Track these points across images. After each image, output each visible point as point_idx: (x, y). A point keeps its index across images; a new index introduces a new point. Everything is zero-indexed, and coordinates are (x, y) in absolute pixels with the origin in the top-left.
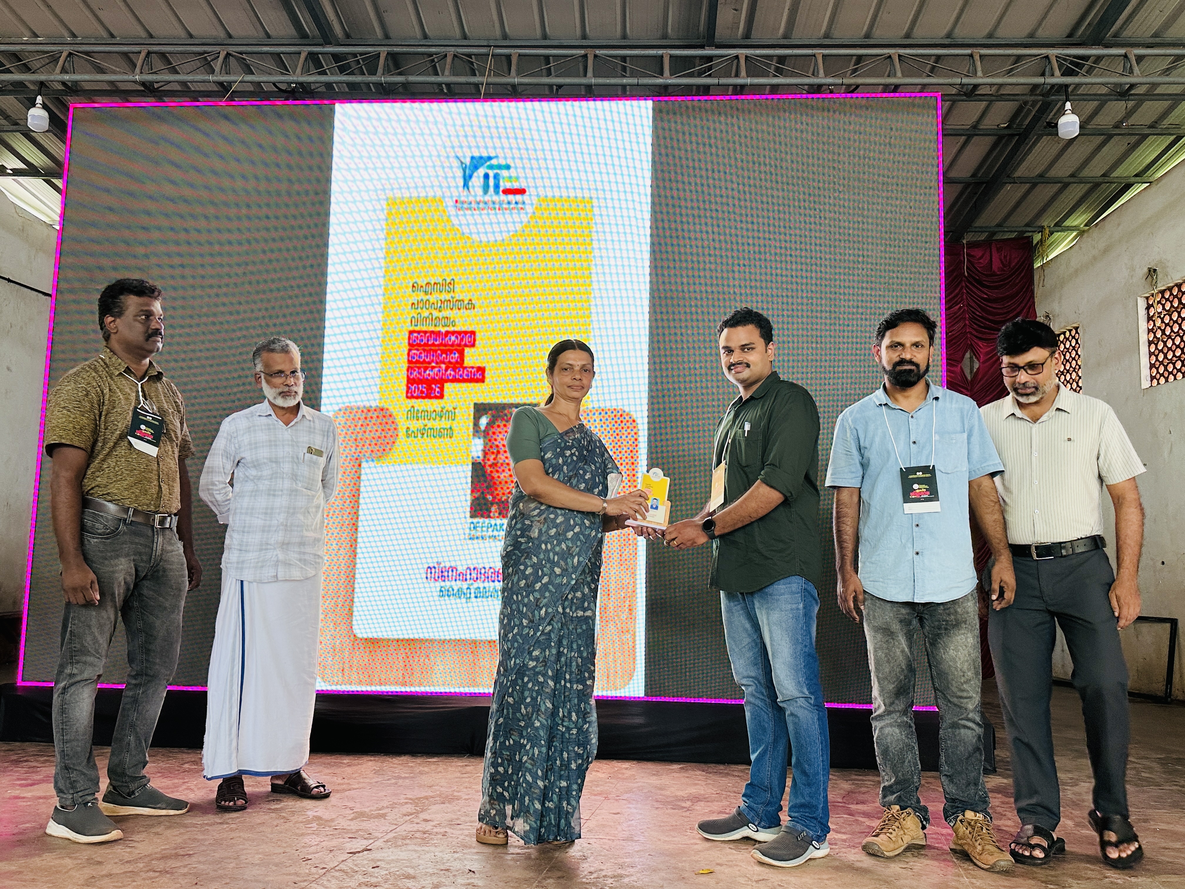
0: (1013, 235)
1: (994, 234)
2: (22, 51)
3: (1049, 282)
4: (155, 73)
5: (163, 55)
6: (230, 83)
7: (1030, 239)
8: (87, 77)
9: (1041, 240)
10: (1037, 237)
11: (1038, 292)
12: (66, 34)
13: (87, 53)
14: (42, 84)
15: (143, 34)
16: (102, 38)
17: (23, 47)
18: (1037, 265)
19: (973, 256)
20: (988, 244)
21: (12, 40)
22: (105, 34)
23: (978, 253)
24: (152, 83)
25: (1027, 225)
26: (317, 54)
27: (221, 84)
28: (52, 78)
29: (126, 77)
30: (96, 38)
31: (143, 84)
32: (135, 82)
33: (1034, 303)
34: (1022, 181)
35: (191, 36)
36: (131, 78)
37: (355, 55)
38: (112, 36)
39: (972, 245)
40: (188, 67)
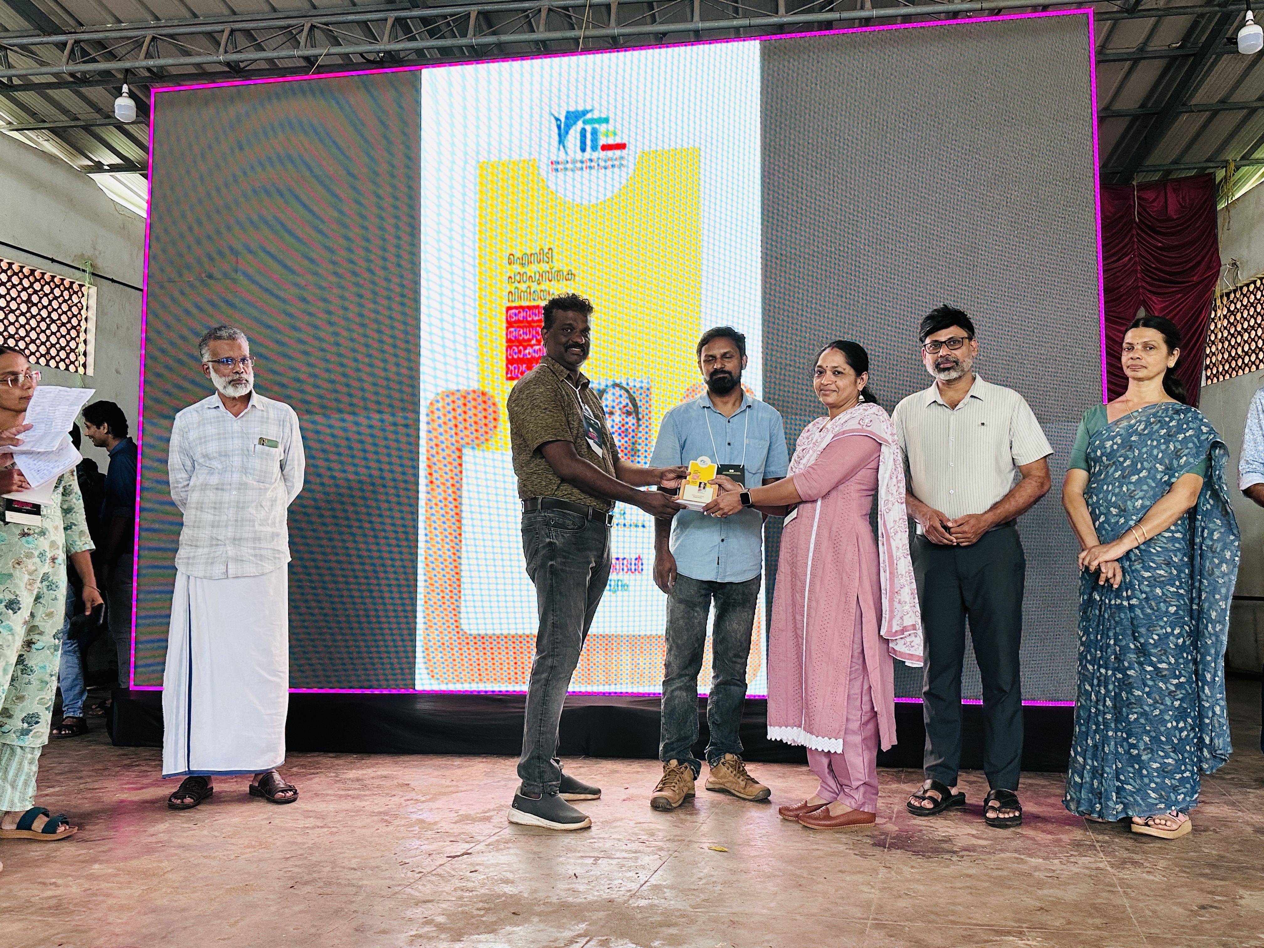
0: (1193, 173)
1: (1168, 172)
2: (107, 38)
3: (1235, 226)
4: (239, 52)
5: (247, 32)
6: (316, 57)
7: (1212, 177)
8: (171, 61)
9: (1225, 177)
10: (1220, 174)
11: (1223, 236)
12: (149, 17)
13: (172, 36)
14: (127, 71)
15: (226, 11)
16: (186, 19)
17: (108, 34)
18: (1221, 206)
19: (1144, 199)
20: (1161, 185)
21: (95, 28)
22: (187, 15)
23: (1150, 195)
24: (237, 62)
25: (1208, 160)
26: (405, 19)
27: (307, 59)
28: (137, 64)
29: (210, 59)
30: (180, 19)
31: (228, 64)
32: (220, 63)
33: (1217, 249)
34: (1201, 109)
35: (274, 10)
36: (215, 58)
37: (445, 17)
38: (195, 16)
39: (1142, 187)
40: (274, 43)
